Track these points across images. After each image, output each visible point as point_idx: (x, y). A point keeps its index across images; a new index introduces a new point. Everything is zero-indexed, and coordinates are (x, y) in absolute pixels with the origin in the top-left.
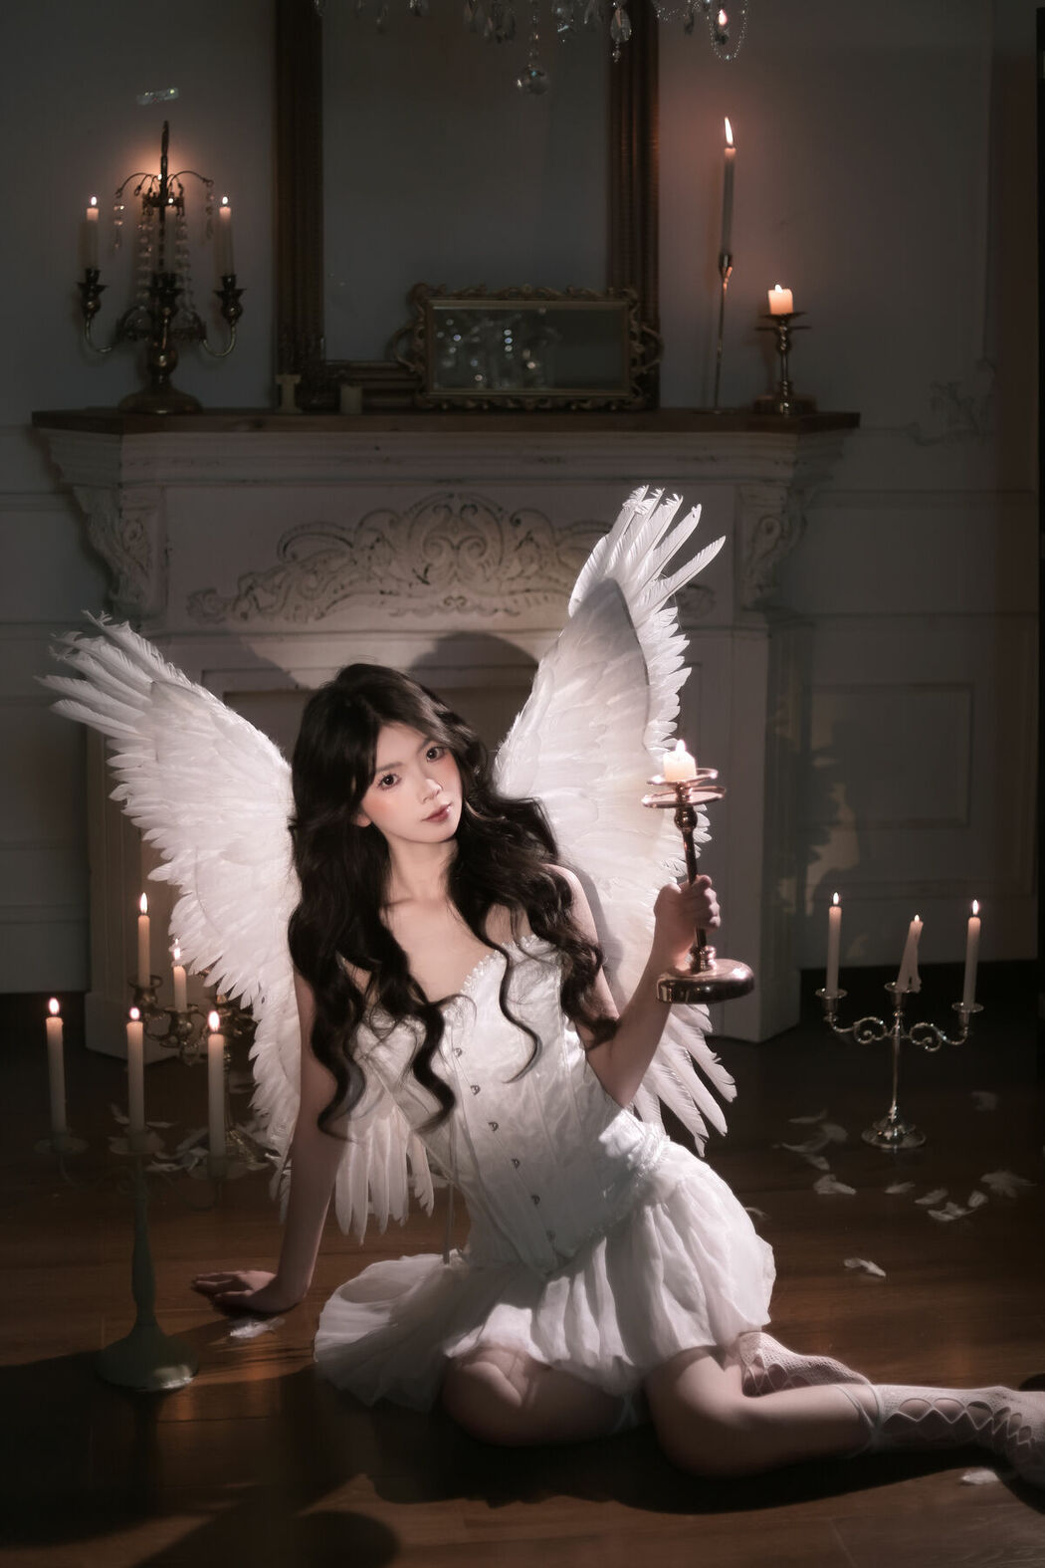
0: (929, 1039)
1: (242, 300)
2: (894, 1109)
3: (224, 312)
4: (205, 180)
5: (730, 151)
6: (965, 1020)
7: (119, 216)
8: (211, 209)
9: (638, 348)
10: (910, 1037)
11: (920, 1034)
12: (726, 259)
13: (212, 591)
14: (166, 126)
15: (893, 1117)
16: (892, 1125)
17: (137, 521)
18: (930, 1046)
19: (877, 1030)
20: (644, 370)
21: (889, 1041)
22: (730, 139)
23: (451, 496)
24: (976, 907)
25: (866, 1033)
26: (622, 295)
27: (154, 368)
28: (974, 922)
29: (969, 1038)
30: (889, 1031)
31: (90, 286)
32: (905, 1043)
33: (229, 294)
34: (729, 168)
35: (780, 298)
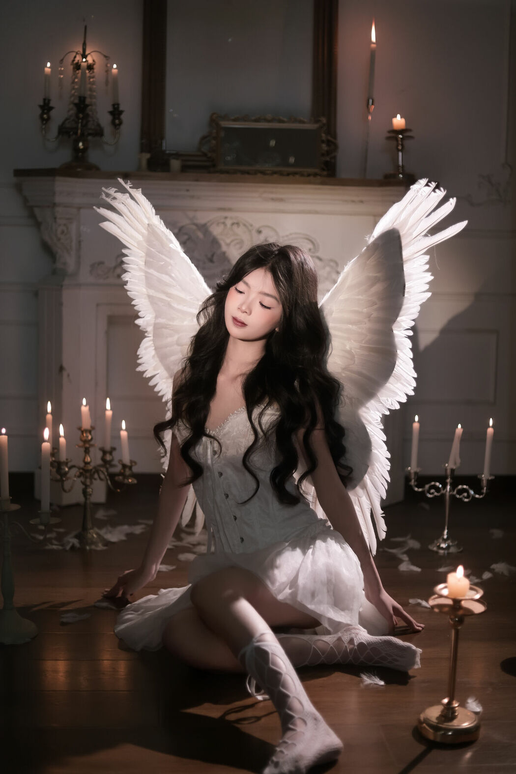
0: (465, 494)
1: (123, 117)
2: (446, 532)
3: (113, 123)
4: (105, 56)
5: (373, 46)
6: (485, 482)
7: (61, 73)
8: (108, 70)
9: (324, 147)
10: (455, 492)
11: (461, 492)
12: (371, 101)
13: (102, 263)
14: (86, 28)
15: (445, 537)
16: (445, 541)
17: (65, 225)
18: (467, 498)
19: (437, 489)
20: (328, 159)
21: (443, 496)
22: (374, 39)
23: (226, 218)
24: (491, 422)
25: (432, 491)
26: (317, 122)
27: (76, 149)
28: (490, 431)
29: (487, 494)
30: (444, 490)
31: (46, 107)
32: (453, 497)
33: (116, 113)
34: (373, 54)
35: (399, 121)
